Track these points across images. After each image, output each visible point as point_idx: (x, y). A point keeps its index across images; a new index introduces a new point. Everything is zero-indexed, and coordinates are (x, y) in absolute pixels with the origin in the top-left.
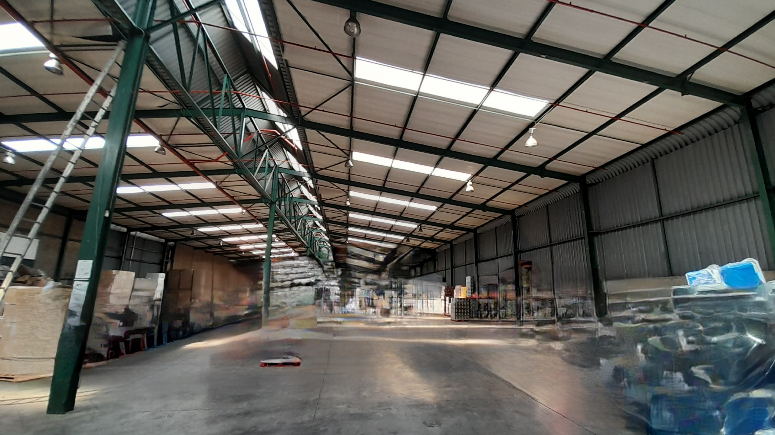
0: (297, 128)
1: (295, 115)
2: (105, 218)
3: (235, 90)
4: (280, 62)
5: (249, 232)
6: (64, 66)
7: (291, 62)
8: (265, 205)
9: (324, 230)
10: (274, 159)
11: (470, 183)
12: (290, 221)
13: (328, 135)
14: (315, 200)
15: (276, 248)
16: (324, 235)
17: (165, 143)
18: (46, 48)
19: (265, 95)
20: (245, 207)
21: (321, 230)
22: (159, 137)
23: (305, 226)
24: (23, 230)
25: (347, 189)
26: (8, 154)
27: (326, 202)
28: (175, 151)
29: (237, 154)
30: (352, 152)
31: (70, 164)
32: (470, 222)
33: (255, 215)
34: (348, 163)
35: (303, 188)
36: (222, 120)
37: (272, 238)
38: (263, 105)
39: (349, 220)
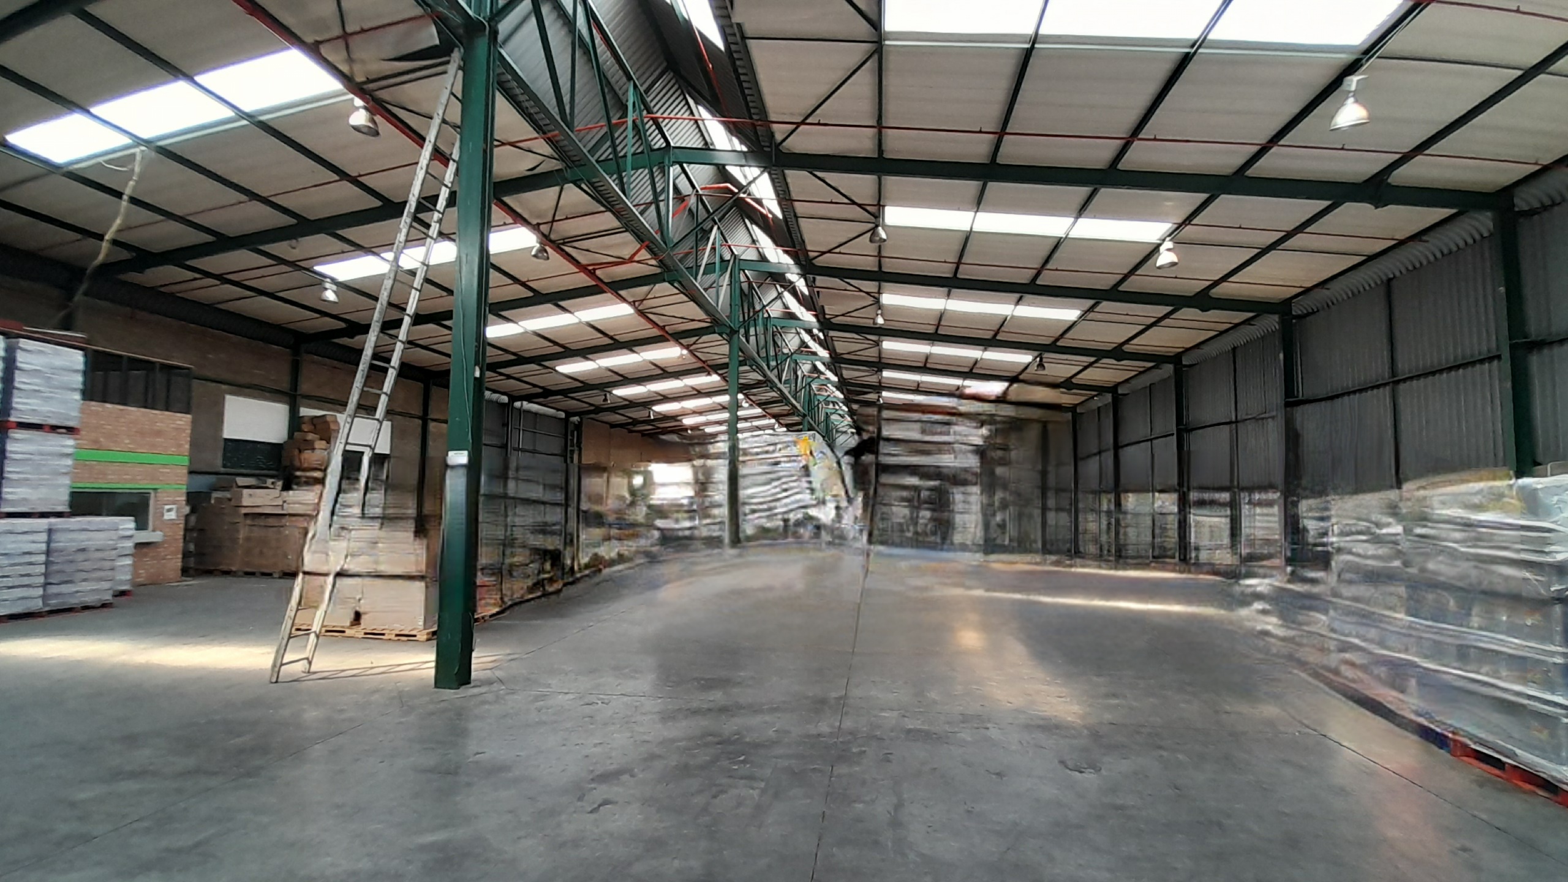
0: (770, 174)
1: (763, 144)
2: (476, 378)
3: (649, 112)
4: (728, 31)
5: (695, 392)
6: (378, 118)
7: (749, 30)
8: (720, 338)
9: (835, 379)
10: (730, 243)
11: (1168, 244)
12: (769, 368)
13: (832, 177)
14: (814, 320)
15: (746, 419)
16: (834, 389)
17: (546, 239)
18: (345, 91)
19: (703, 113)
20: (685, 344)
21: (827, 379)
22: (536, 228)
23: (795, 373)
24: (367, 408)
25: (876, 291)
26: (328, 285)
27: (834, 321)
28: (563, 250)
29: (665, 243)
30: (884, 206)
31: (413, 291)
32: (1165, 339)
33: (703, 359)
34: (878, 235)
35: (788, 297)
36: (632, 179)
37: (737, 399)
38: (702, 135)
39: (883, 356)
